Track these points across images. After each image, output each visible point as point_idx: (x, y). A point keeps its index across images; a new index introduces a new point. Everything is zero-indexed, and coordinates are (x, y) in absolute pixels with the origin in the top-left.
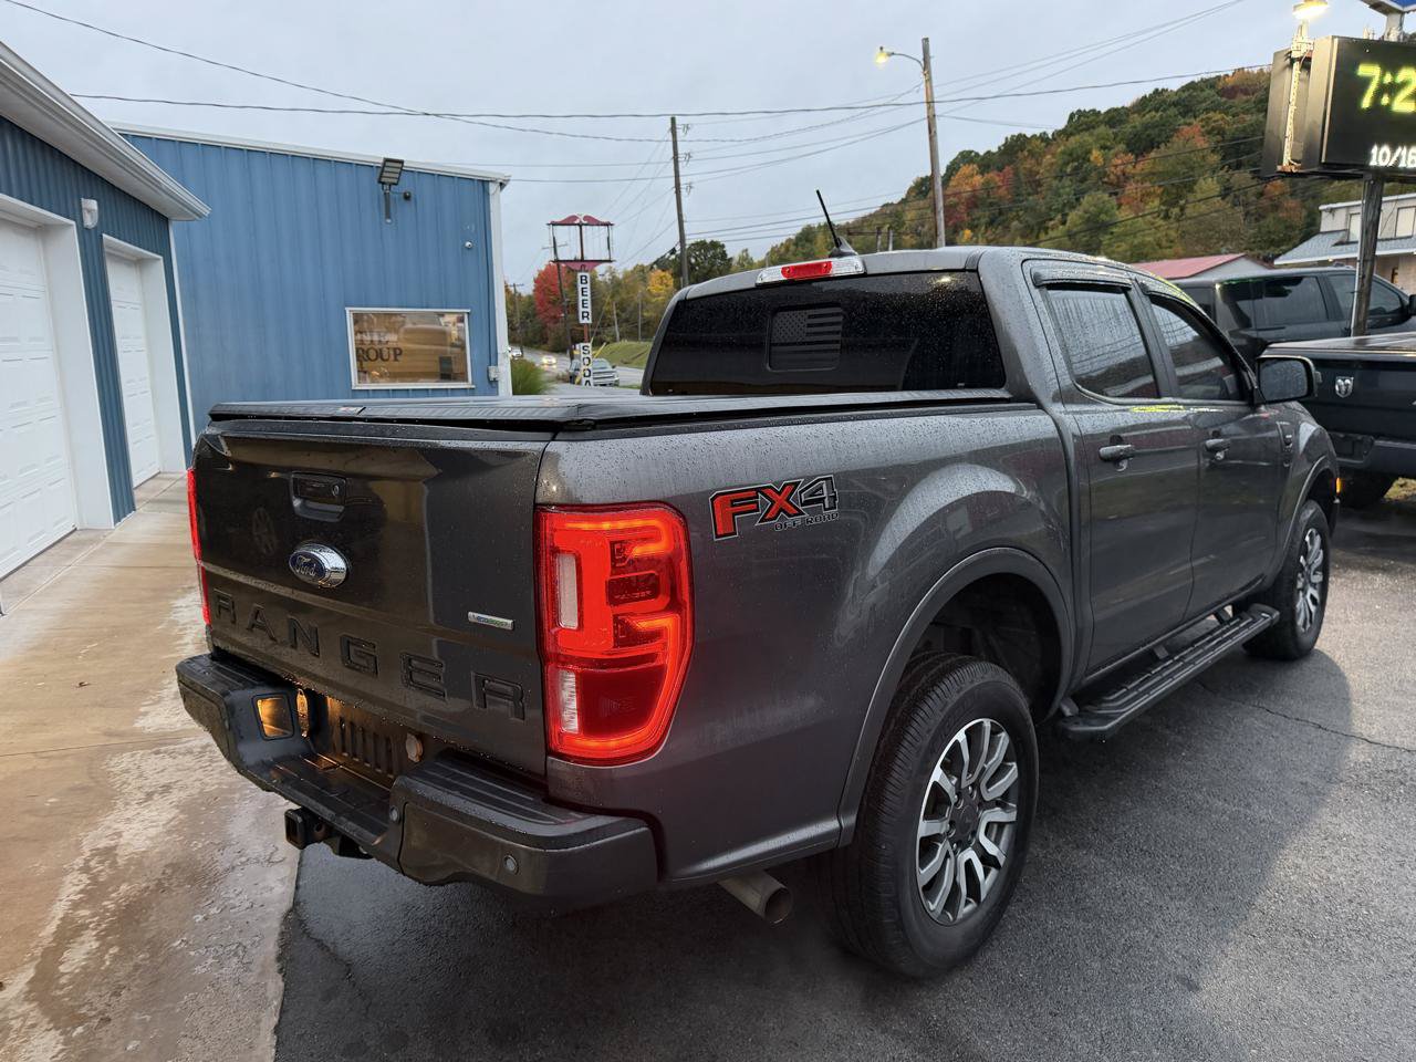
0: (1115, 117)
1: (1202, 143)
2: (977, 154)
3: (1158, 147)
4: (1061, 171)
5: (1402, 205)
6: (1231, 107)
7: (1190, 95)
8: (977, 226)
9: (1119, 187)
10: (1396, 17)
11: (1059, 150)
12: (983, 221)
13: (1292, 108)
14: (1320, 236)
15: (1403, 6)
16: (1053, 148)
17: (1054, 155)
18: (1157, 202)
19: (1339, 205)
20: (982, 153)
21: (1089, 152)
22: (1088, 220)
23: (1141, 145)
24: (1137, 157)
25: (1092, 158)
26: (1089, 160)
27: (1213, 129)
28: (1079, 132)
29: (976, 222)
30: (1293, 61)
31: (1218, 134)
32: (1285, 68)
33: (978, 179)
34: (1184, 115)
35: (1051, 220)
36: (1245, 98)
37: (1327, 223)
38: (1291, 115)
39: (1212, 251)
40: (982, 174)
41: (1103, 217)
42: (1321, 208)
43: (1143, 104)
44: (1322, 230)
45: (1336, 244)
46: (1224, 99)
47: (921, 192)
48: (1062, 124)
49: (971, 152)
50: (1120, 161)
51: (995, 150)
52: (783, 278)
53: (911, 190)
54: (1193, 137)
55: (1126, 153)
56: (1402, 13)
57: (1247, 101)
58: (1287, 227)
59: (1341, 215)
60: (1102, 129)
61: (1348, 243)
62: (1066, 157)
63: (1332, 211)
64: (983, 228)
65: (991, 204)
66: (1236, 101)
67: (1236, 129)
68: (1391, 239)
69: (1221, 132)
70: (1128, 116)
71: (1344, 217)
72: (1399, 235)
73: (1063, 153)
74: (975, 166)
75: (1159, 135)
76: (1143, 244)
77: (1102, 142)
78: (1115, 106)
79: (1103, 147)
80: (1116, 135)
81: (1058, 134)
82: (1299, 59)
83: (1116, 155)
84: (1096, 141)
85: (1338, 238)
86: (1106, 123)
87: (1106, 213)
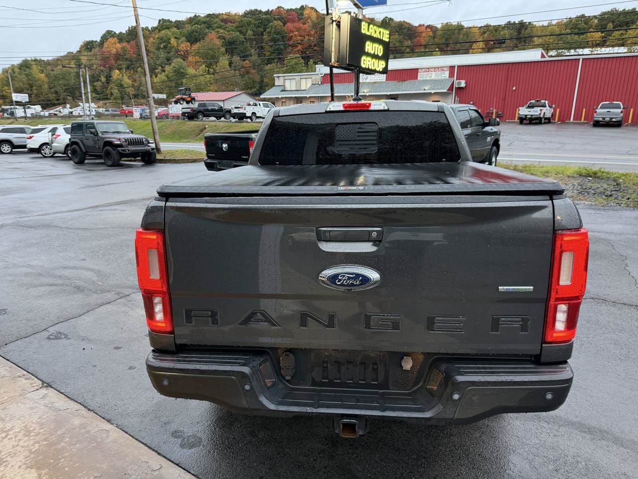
0: (178, 25)
1: (218, 42)
2: (115, 33)
3: (200, 41)
4: (158, 46)
5: (303, 77)
6: (226, 28)
7: (209, 20)
8: (121, 69)
9: (186, 57)
10: (361, 10)
11: (156, 36)
12: (125, 66)
13: (334, 40)
14: (275, 87)
15: (363, 6)
16: (153, 35)
17: (154, 39)
18: (204, 66)
19: (281, 75)
20: (117, 33)
21: (170, 39)
22: (175, 71)
23: (193, 38)
24: (191, 44)
25: (172, 42)
26: (170, 43)
27: (221, 36)
28: (164, 29)
29: (120, 67)
30: (333, 21)
31: (223, 39)
32: (330, 23)
33: (118, 45)
34: (208, 28)
35: (157, 69)
36: (231, 24)
37: (277, 82)
38: (333, 43)
39: (229, 89)
40: (119, 43)
41: (182, 70)
42: (275, 75)
43: (191, 21)
44: (276, 84)
45: (281, 91)
46: (223, 24)
47: (88, 48)
48: (156, 24)
49: (112, 31)
50: (184, 46)
51: (124, 32)
52: (343, 109)
53: (82, 47)
54: (213, 39)
55: (186, 42)
56: (363, 9)
57: (232, 26)
58: (253, 81)
59: (282, 79)
60: (174, 29)
61: (285, 91)
62: (160, 41)
63: (278, 77)
64: (124, 70)
65: (127, 59)
66: (228, 25)
67: (230, 38)
68: (299, 90)
69: (224, 38)
70: (184, 25)
71: (283, 80)
72: (302, 89)
73: (158, 38)
74: (116, 39)
75: (199, 36)
76: (200, 84)
77: (175, 35)
78: (179, 20)
79: (176, 38)
80: (181, 33)
81: (154, 29)
82: (336, 21)
83: (182, 42)
84: (172, 34)
85: (282, 88)
86: (175, 27)
87: (183, 69)
